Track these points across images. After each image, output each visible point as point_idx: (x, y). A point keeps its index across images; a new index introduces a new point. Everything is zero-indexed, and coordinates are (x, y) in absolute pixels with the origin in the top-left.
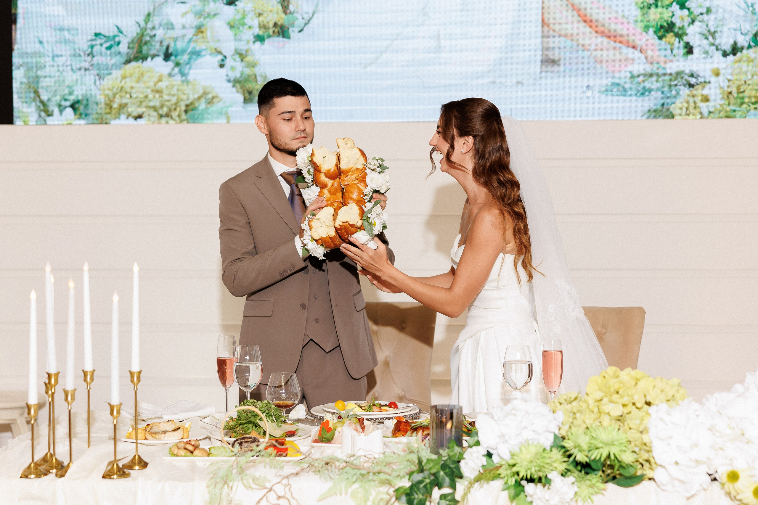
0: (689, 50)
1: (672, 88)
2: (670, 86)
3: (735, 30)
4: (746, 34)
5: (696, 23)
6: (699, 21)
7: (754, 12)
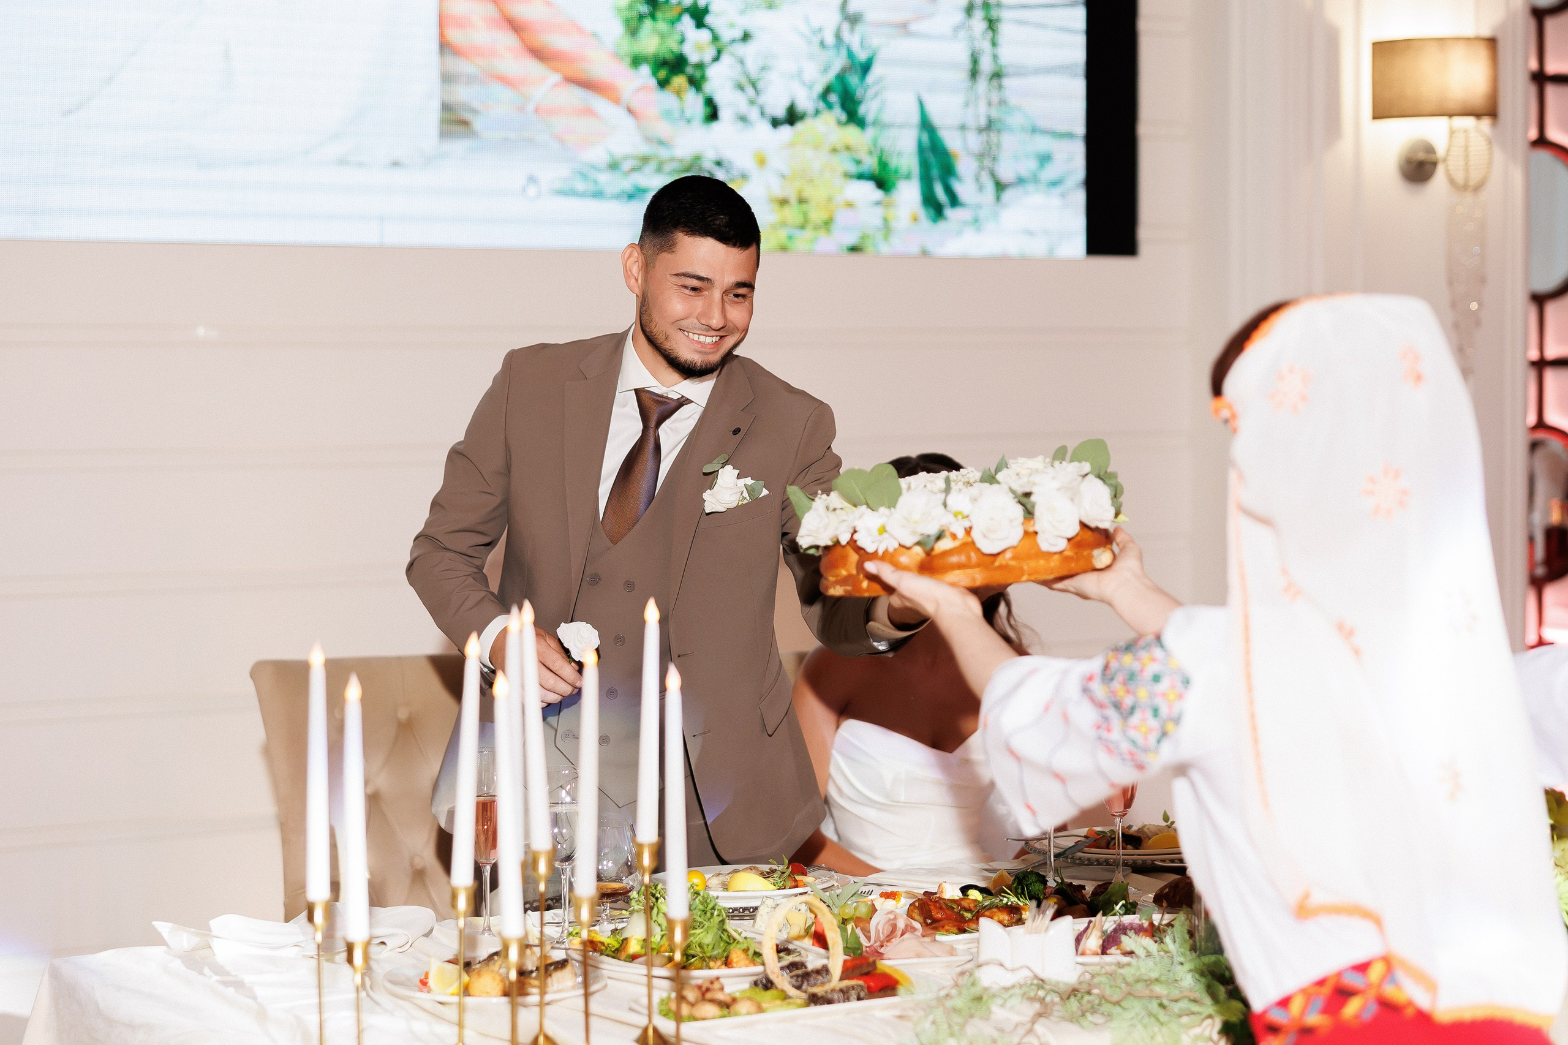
0: (713, 115)
4: (811, 85)
5: (725, 58)
6: (733, 55)
7: (822, 44)
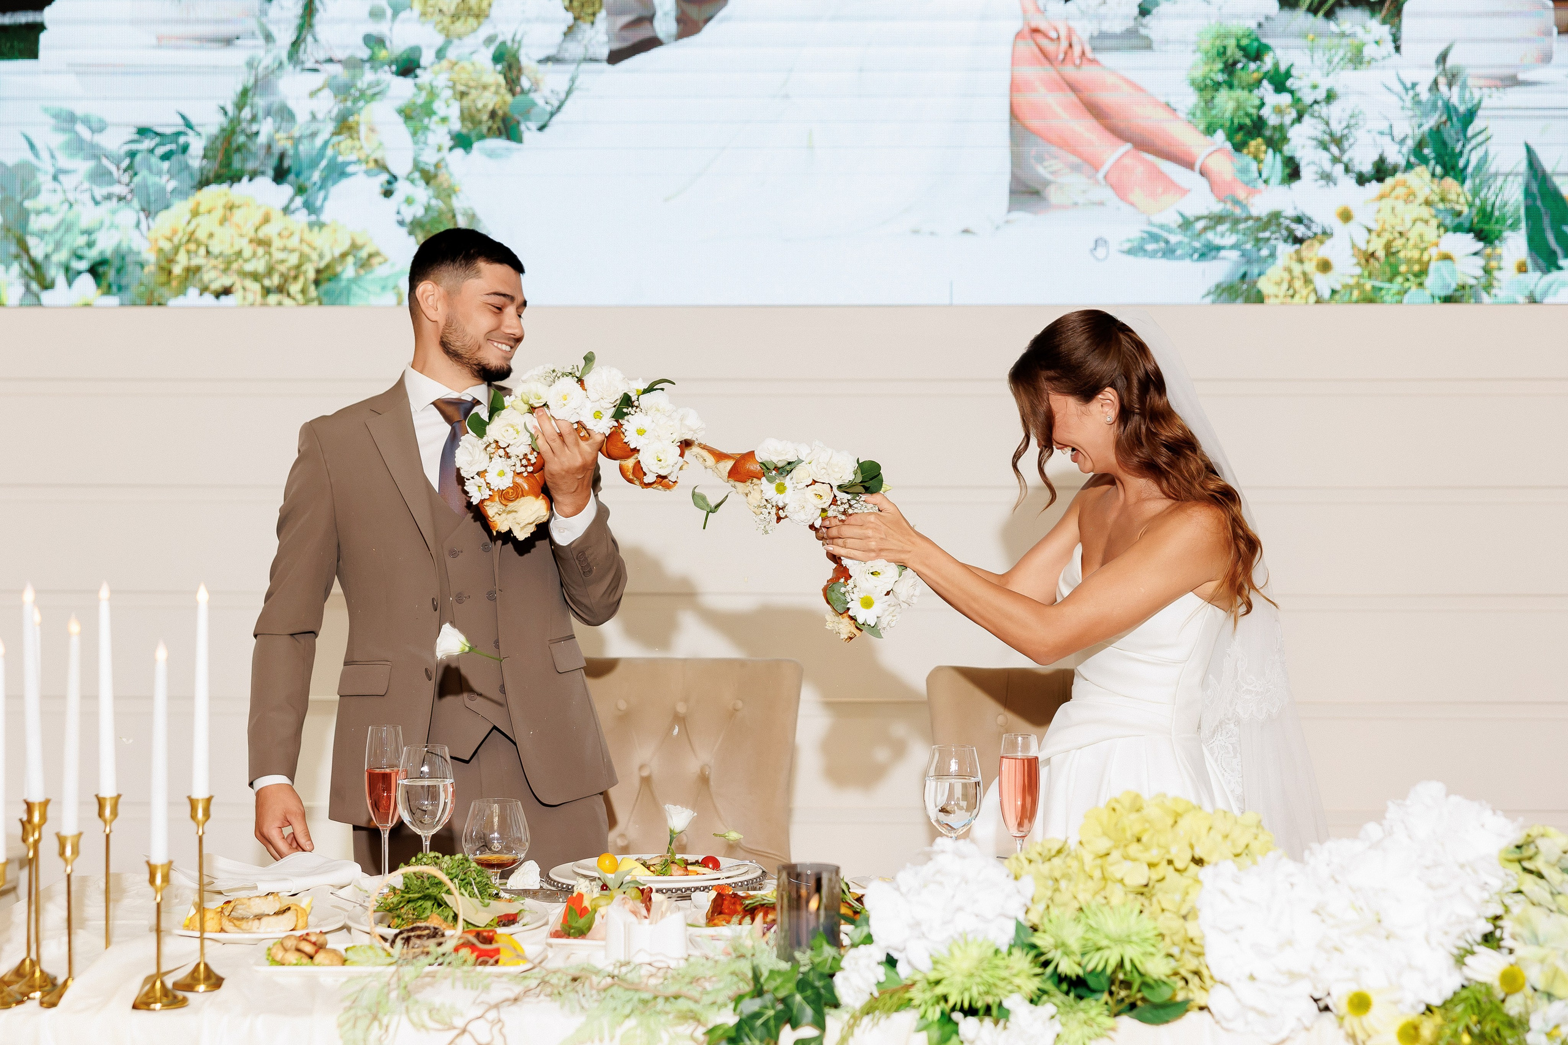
0: (1293, 173)
1: (1261, 244)
2: (1258, 240)
3: (1382, 133)
4: (1402, 141)
5: (1306, 118)
6: (1312, 116)
7: (1417, 100)
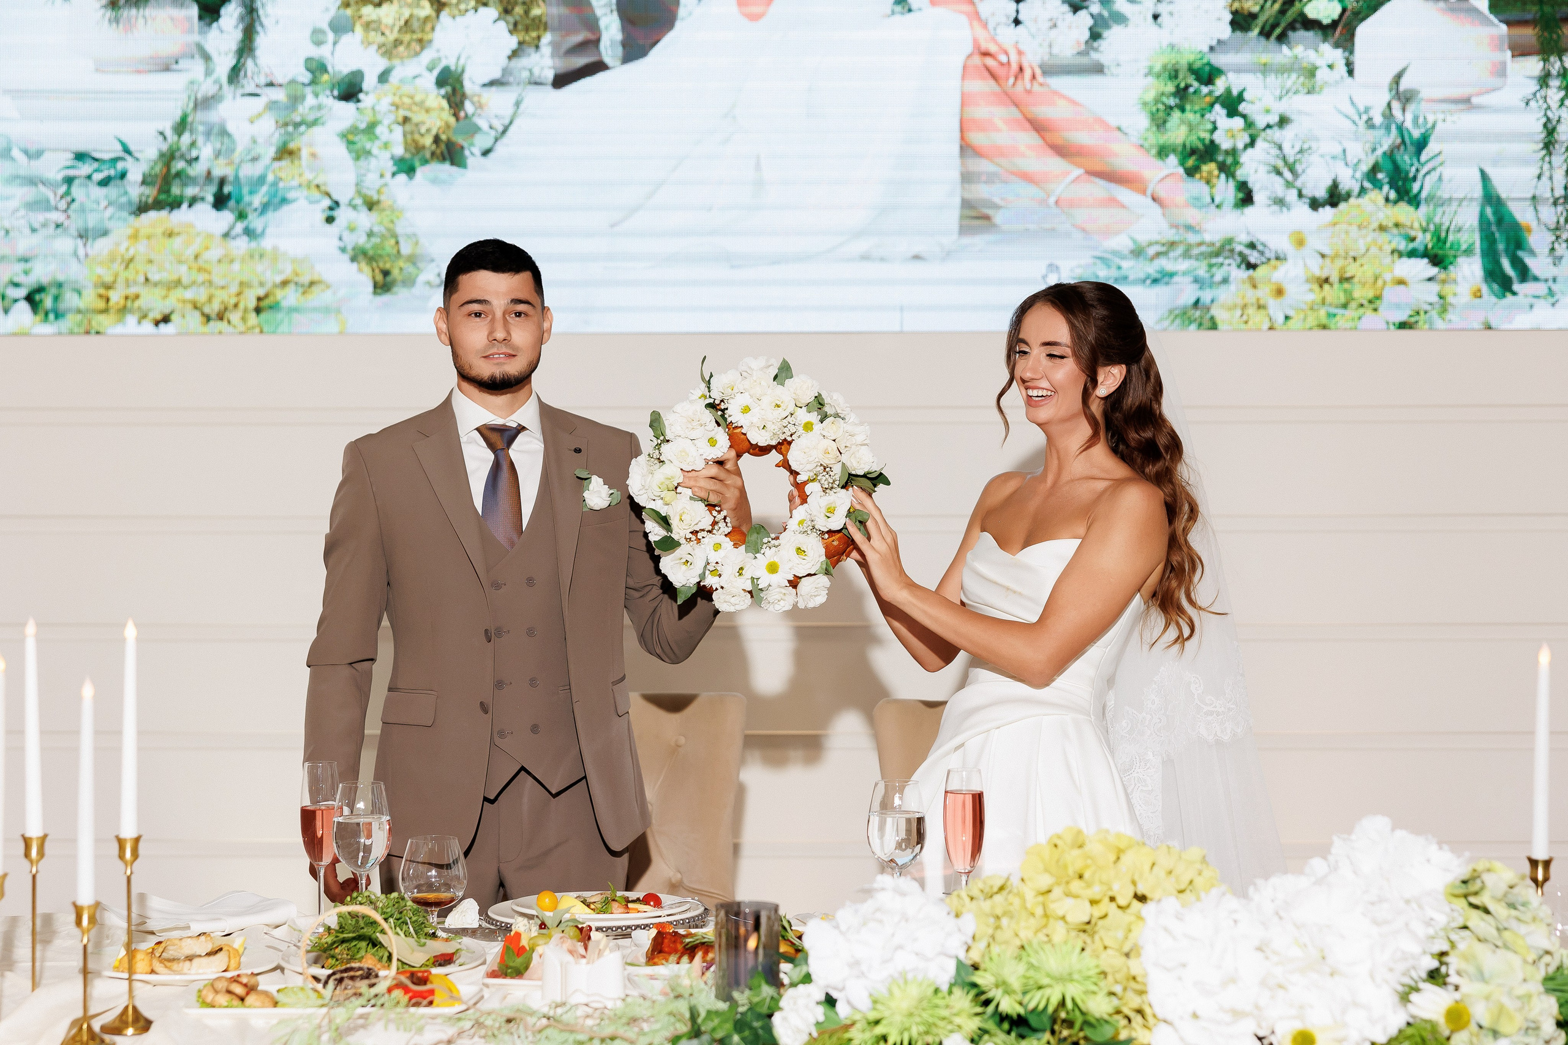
0: (1246, 198)
1: (1214, 269)
2: (1211, 266)
3: (1334, 158)
4: (1356, 166)
5: (1260, 144)
6: (1265, 140)
7: (1370, 124)
